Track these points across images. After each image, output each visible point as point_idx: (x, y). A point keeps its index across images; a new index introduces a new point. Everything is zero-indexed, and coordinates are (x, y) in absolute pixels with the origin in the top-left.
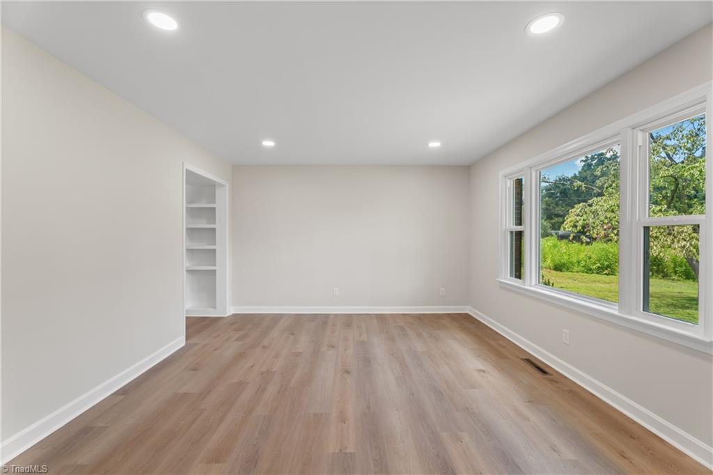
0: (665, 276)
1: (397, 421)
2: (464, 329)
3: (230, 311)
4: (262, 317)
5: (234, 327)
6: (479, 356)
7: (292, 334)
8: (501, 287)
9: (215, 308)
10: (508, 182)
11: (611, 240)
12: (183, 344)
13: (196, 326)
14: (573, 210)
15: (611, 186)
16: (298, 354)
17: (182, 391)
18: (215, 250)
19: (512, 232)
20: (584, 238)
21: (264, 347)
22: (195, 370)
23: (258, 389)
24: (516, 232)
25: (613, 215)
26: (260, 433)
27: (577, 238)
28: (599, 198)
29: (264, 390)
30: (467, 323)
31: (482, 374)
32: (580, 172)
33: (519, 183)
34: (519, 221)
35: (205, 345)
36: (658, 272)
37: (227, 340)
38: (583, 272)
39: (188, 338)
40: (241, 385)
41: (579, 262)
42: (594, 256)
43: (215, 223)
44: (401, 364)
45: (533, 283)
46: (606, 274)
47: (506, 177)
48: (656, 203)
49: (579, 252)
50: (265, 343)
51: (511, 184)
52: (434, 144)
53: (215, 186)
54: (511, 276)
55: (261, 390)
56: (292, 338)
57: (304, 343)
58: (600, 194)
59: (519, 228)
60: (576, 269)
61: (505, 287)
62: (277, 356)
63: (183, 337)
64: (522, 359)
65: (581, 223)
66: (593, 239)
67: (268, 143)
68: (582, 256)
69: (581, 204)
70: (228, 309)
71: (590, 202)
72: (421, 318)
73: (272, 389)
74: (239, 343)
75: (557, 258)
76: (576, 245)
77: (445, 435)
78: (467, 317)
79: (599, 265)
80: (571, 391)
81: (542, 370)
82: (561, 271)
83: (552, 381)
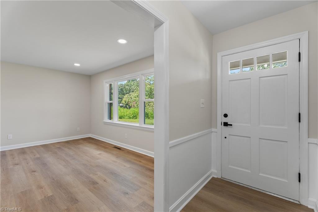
0: (149, 118)
1: (69, 179)
2: (90, 143)
6: (98, 150)
8: (105, 124)
10: (107, 85)
11: (136, 108)
14: (125, 96)
15: (136, 89)
19: (108, 103)
20: (128, 106)
24: (110, 103)
25: (136, 99)
27: (126, 107)
28: (132, 93)
30: (90, 140)
31: (100, 155)
32: (127, 83)
33: (111, 85)
34: (111, 99)
36: (147, 117)
38: (128, 118)
41: (127, 115)
42: (131, 113)
44: (64, 161)
45: (116, 121)
46: (135, 119)
47: (106, 83)
48: (147, 96)
49: (127, 112)
51: (108, 85)
52: (77, 65)
54: (108, 119)
58: (133, 92)
59: (111, 102)
60: (126, 118)
61: (106, 123)
64: (113, 147)
65: (127, 101)
66: (130, 107)
68: (128, 113)
69: (128, 94)
71: (130, 94)
72: (68, 142)
75: (120, 114)
76: (126, 109)
77: (91, 175)
78: (90, 138)
79: (132, 116)
80: (128, 152)
81: (119, 149)
82: (121, 119)
83: (122, 151)
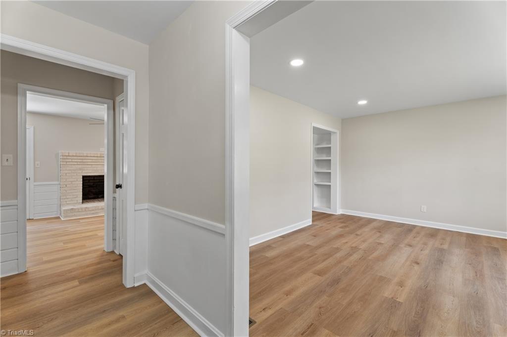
3: (339, 211)
4: (360, 219)
5: (340, 221)
7: (380, 232)
9: (330, 208)
12: (311, 224)
13: (318, 216)
16: (380, 244)
17: (308, 243)
18: (330, 173)
21: (357, 235)
22: (315, 236)
23: (348, 254)
26: (343, 273)
29: (351, 255)
35: (322, 227)
37: (334, 227)
39: (313, 221)
40: (338, 250)
43: (330, 156)
50: (359, 232)
53: (330, 134)
55: (349, 255)
56: (378, 234)
57: (387, 239)
62: (364, 241)
63: (311, 220)
67: (362, 102)
70: (339, 210)
73: (355, 257)
74: (341, 229)
